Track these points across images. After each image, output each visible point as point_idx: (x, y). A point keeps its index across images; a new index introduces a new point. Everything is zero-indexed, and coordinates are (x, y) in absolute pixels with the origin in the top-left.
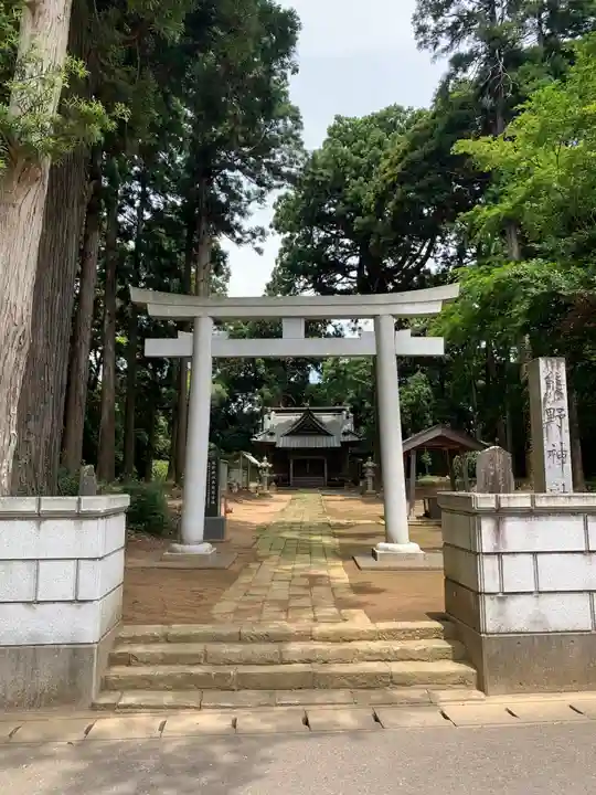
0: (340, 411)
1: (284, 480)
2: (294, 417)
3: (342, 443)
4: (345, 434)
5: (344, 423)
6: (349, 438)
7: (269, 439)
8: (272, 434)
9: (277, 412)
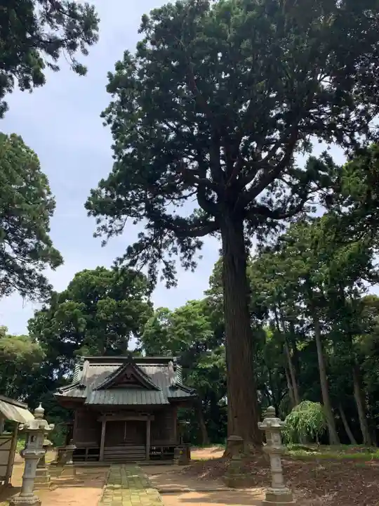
0: (166, 362)
1: (91, 452)
2: (112, 368)
3: (169, 399)
4: (174, 388)
5: (172, 375)
6: (179, 394)
7: (77, 393)
8: (82, 388)
9: (91, 361)
